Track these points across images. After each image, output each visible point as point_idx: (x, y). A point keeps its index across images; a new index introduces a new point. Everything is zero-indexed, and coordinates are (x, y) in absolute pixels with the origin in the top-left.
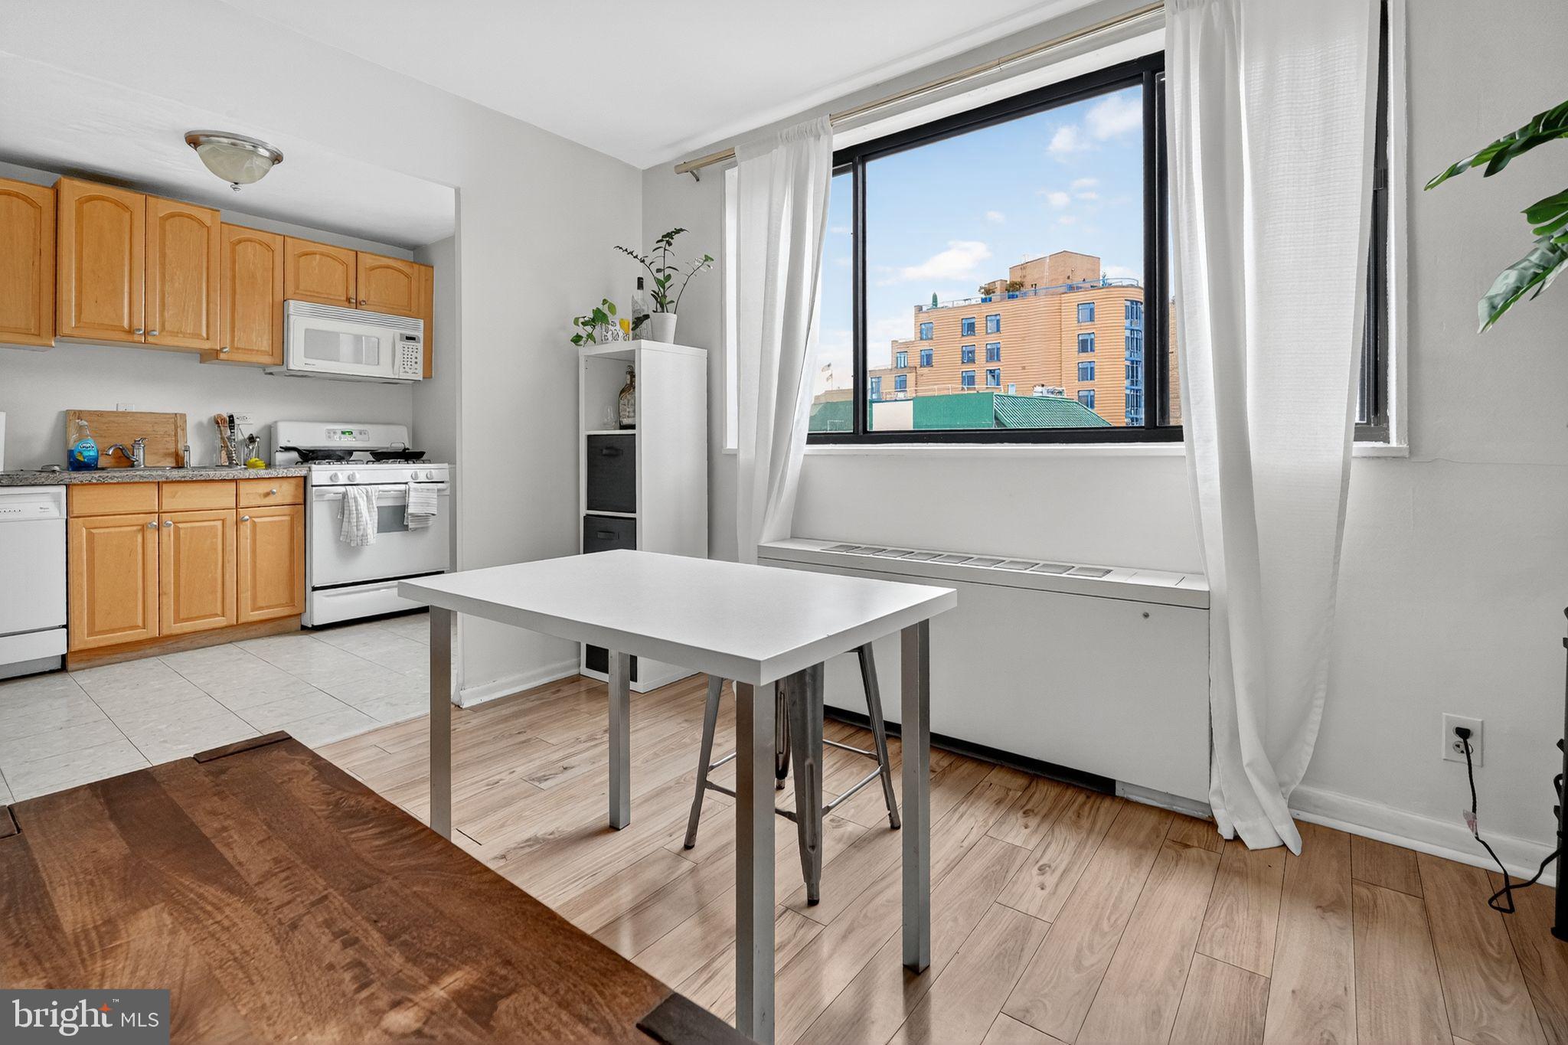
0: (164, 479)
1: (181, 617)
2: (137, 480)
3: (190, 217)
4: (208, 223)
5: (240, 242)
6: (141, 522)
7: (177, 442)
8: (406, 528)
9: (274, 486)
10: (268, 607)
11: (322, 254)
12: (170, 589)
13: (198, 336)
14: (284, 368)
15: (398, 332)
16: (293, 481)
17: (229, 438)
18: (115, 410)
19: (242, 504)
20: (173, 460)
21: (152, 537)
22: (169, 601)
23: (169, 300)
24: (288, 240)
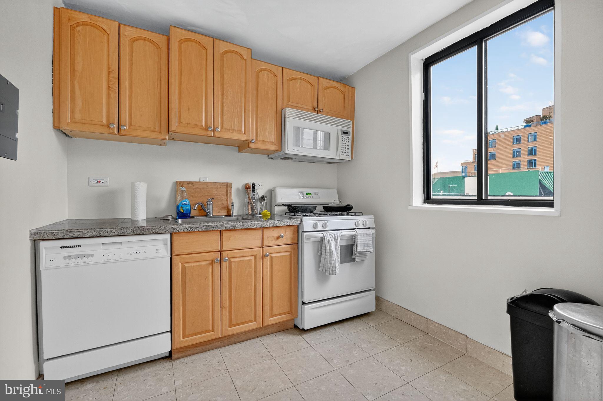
0: (223, 228)
1: (233, 323)
2: (209, 229)
3: (236, 53)
4: (245, 58)
5: (261, 71)
6: (211, 258)
7: (227, 201)
8: (353, 260)
9: (282, 232)
10: (279, 315)
11: (301, 79)
12: (227, 304)
13: (239, 131)
14: (282, 153)
15: (339, 128)
16: (292, 228)
17: (252, 197)
18: (199, 181)
19: (266, 243)
20: (226, 211)
21: (217, 268)
22: (226, 313)
23: (225, 109)
24: (285, 70)
